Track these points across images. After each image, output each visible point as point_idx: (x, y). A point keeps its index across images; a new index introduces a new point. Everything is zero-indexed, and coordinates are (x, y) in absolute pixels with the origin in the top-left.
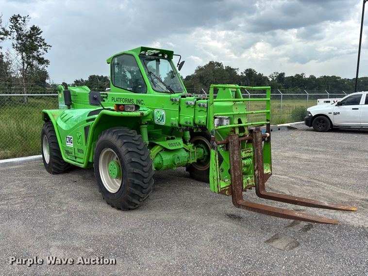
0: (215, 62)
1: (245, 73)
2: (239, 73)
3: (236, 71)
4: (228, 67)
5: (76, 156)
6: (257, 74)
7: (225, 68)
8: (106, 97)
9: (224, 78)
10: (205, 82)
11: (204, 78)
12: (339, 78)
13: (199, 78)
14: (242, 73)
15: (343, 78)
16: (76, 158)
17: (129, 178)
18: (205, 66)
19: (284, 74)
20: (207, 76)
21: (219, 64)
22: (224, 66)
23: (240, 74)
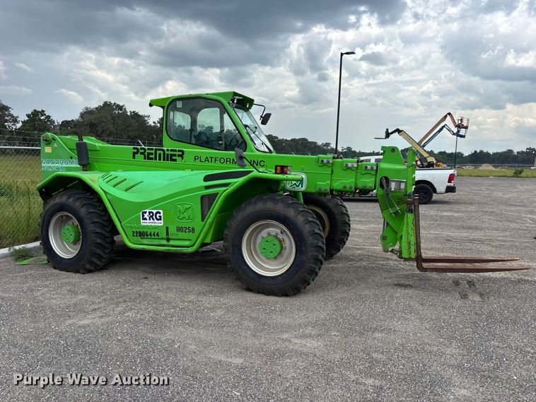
0: (113, 103)
1: (159, 122)
2: (151, 122)
3: (146, 119)
4: (134, 112)
5: (170, 237)
6: (177, 125)
7: (129, 114)
8: (181, 156)
9: (130, 128)
10: (99, 133)
11: (97, 126)
12: (276, 138)
13: (89, 126)
14: (154, 123)
15: (280, 138)
16: (168, 240)
17: (310, 254)
18: (96, 108)
19: (212, 128)
20: (103, 124)
21: (120, 108)
22: (128, 110)
23: (153, 124)
